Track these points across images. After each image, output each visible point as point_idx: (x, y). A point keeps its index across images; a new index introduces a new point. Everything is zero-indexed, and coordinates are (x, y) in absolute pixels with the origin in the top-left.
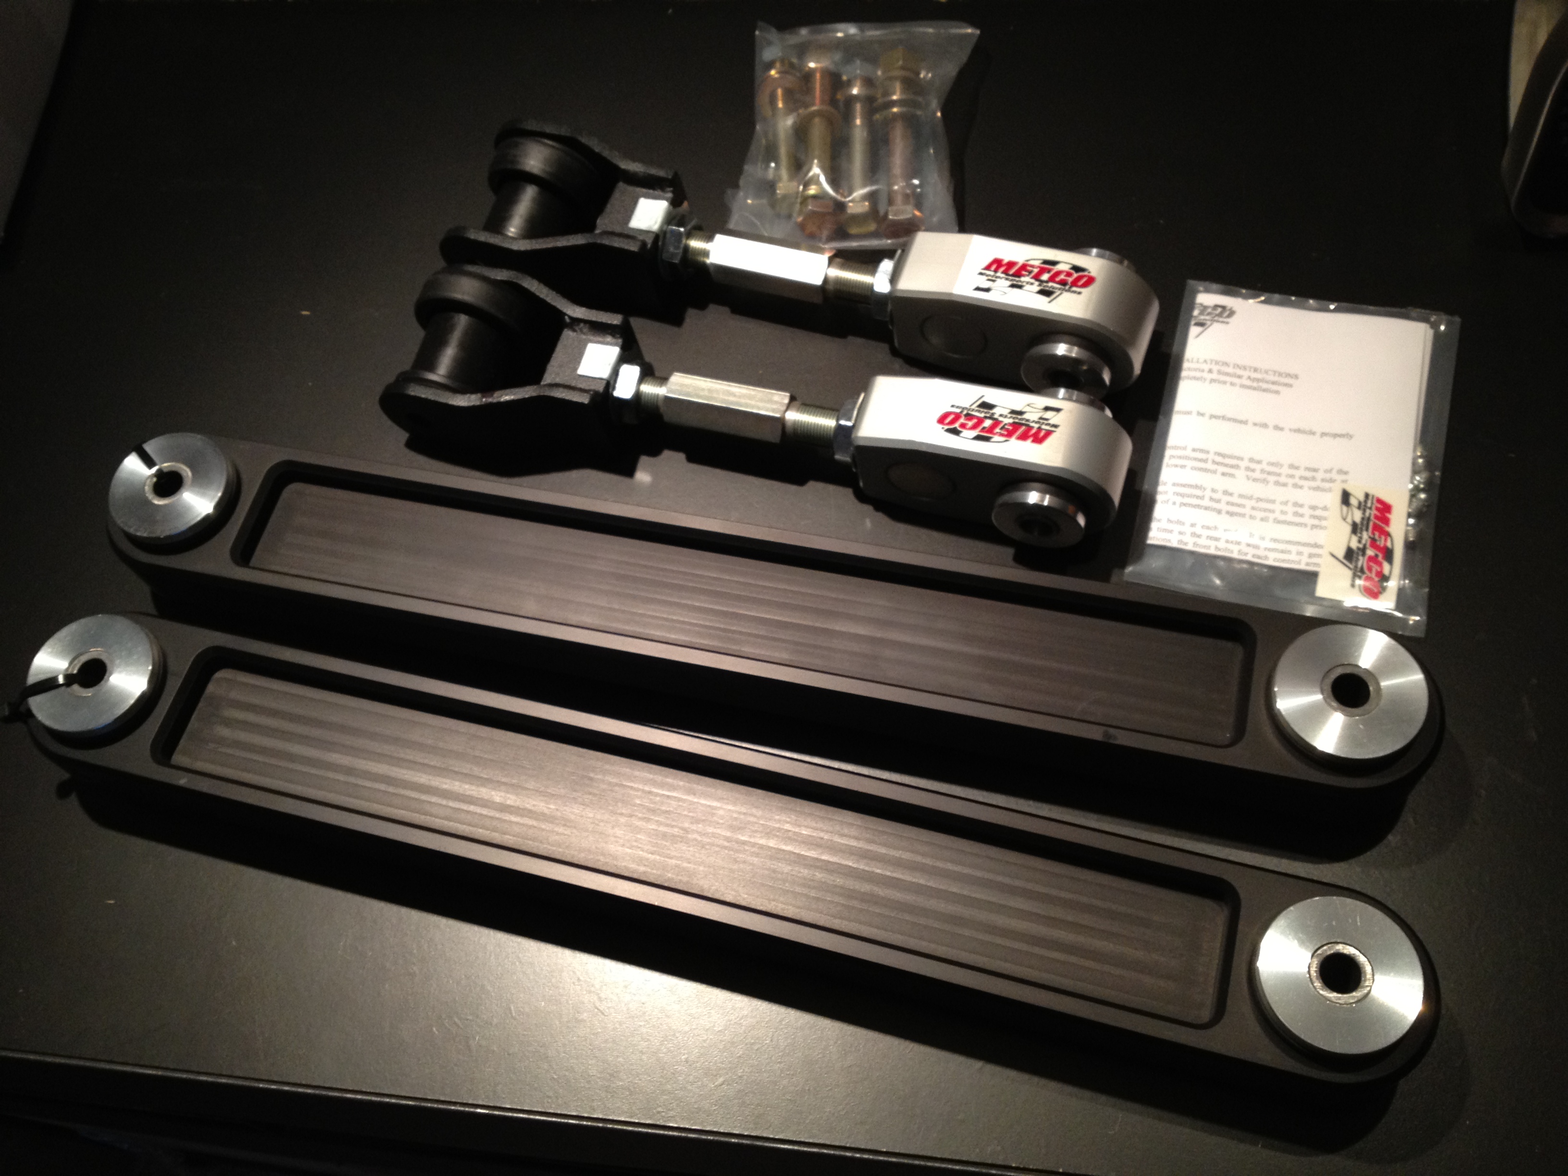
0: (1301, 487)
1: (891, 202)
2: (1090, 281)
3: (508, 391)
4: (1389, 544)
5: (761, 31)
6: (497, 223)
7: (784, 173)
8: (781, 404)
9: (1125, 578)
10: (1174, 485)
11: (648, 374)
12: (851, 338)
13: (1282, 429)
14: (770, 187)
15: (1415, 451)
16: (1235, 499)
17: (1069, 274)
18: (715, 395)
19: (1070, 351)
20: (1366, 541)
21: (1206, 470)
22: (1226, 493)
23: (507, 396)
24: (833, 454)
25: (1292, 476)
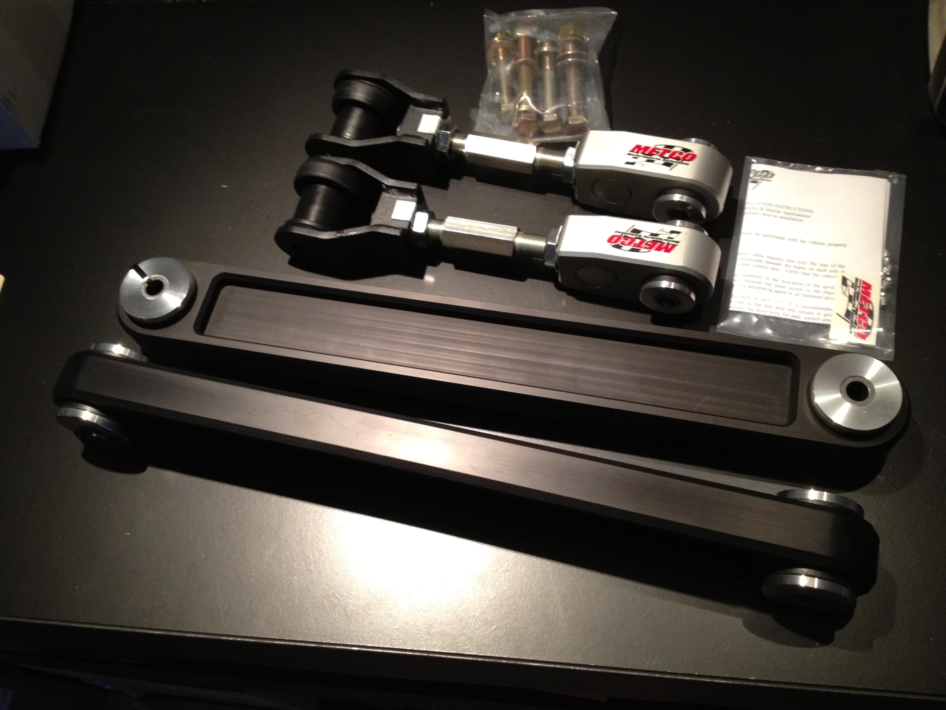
0: (818, 275)
1: (569, 113)
2: (694, 157)
3: (352, 229)
4: (871, 308)
5: (488, 14)
6: (338, 131)
7: (505, 98)
8: (512, 233)
9: (718, 331)
10: (744, 276)
11: (432, 217)
12: (548, 195)
13: (805, 242)
14: (497, 106)
15: (883, 254)
16: (780, 283)
17: (681, 153)
18: (473, 229)
19: (682, 198)
20: (858, 305)
21: (762, 267)
22: (774, 280)
23: (353, 232)
24: (544, 262)
25: (812, 269)
